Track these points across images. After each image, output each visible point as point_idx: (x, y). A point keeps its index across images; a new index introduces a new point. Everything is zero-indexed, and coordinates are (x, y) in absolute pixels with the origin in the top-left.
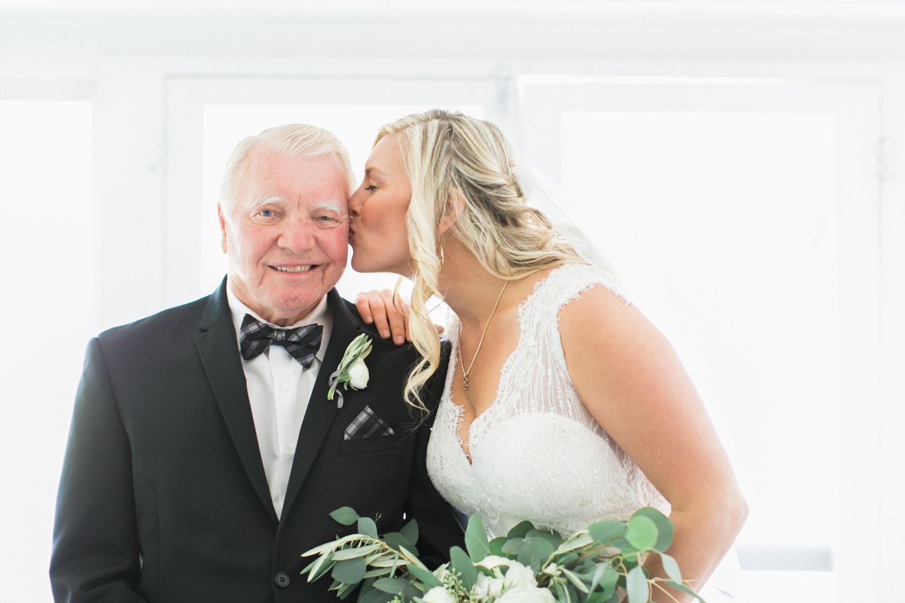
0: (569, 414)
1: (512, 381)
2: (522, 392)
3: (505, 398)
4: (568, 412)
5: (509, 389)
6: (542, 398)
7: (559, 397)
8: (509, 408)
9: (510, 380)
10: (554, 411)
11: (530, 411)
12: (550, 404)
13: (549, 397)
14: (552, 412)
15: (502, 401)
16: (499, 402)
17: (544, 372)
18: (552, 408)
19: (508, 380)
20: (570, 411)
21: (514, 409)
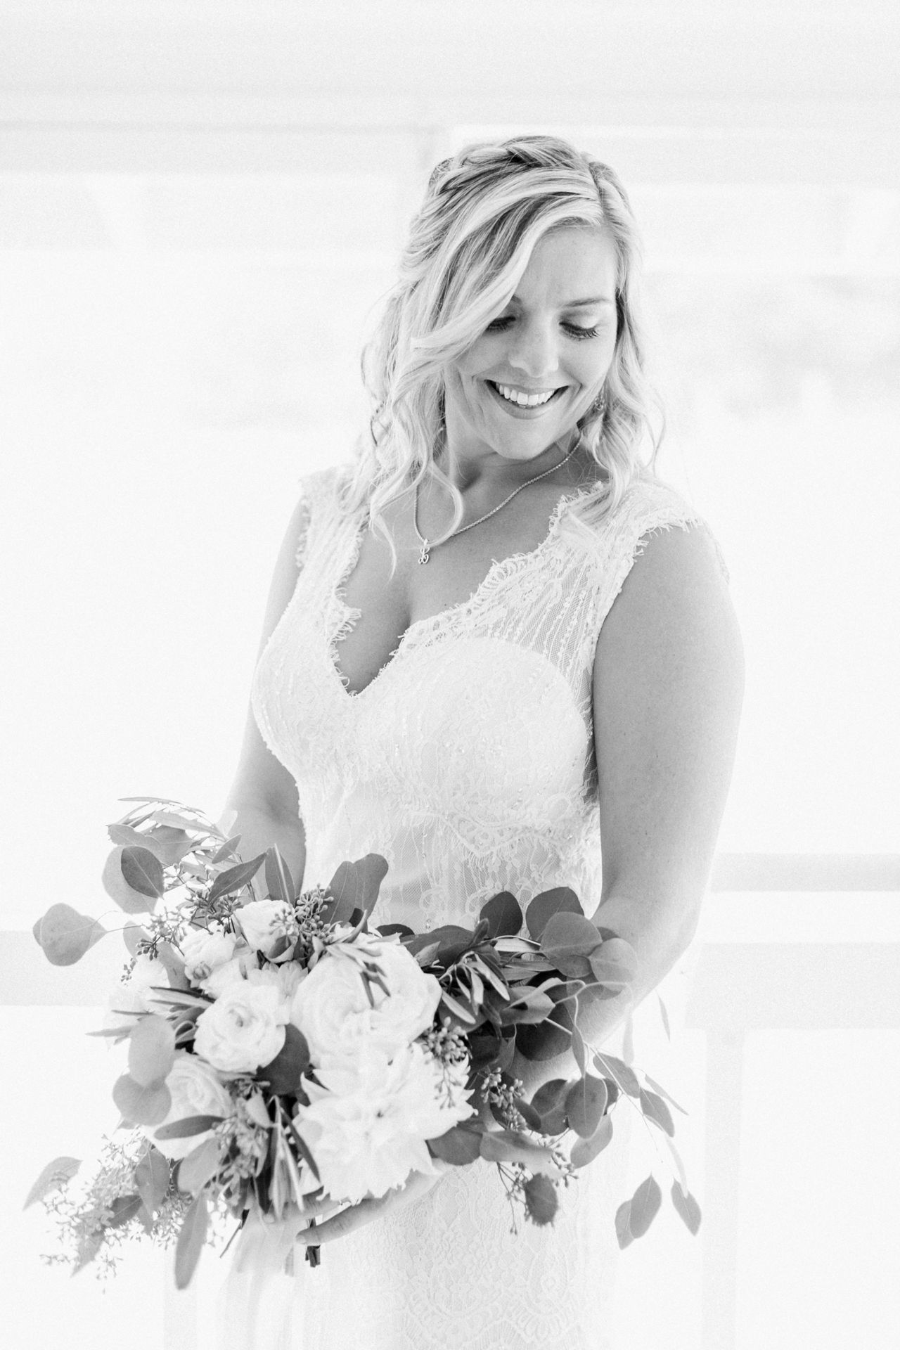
0: (565, 671)
1: (503, 593)
2: (511, 612)
3: (483, 610)
4: (565, 669)
5: (493, 601)
6: (538, 630)
7: (563, 641)
8: (481, 625)
9: (500, 592)
10: (547, 657)
11: (509, 639)
12: (545, 643)
13: (548, 634)
14: (544, 656)
15: (475, 613)
16: (469, 611)
17: (559, 598)
18: (545, 651)
19: (498, 590)
20: (568, 669)
21: (488, 628)
